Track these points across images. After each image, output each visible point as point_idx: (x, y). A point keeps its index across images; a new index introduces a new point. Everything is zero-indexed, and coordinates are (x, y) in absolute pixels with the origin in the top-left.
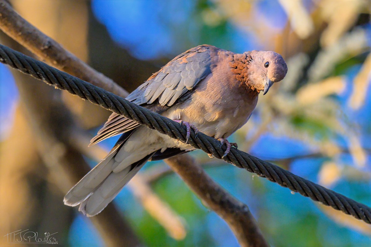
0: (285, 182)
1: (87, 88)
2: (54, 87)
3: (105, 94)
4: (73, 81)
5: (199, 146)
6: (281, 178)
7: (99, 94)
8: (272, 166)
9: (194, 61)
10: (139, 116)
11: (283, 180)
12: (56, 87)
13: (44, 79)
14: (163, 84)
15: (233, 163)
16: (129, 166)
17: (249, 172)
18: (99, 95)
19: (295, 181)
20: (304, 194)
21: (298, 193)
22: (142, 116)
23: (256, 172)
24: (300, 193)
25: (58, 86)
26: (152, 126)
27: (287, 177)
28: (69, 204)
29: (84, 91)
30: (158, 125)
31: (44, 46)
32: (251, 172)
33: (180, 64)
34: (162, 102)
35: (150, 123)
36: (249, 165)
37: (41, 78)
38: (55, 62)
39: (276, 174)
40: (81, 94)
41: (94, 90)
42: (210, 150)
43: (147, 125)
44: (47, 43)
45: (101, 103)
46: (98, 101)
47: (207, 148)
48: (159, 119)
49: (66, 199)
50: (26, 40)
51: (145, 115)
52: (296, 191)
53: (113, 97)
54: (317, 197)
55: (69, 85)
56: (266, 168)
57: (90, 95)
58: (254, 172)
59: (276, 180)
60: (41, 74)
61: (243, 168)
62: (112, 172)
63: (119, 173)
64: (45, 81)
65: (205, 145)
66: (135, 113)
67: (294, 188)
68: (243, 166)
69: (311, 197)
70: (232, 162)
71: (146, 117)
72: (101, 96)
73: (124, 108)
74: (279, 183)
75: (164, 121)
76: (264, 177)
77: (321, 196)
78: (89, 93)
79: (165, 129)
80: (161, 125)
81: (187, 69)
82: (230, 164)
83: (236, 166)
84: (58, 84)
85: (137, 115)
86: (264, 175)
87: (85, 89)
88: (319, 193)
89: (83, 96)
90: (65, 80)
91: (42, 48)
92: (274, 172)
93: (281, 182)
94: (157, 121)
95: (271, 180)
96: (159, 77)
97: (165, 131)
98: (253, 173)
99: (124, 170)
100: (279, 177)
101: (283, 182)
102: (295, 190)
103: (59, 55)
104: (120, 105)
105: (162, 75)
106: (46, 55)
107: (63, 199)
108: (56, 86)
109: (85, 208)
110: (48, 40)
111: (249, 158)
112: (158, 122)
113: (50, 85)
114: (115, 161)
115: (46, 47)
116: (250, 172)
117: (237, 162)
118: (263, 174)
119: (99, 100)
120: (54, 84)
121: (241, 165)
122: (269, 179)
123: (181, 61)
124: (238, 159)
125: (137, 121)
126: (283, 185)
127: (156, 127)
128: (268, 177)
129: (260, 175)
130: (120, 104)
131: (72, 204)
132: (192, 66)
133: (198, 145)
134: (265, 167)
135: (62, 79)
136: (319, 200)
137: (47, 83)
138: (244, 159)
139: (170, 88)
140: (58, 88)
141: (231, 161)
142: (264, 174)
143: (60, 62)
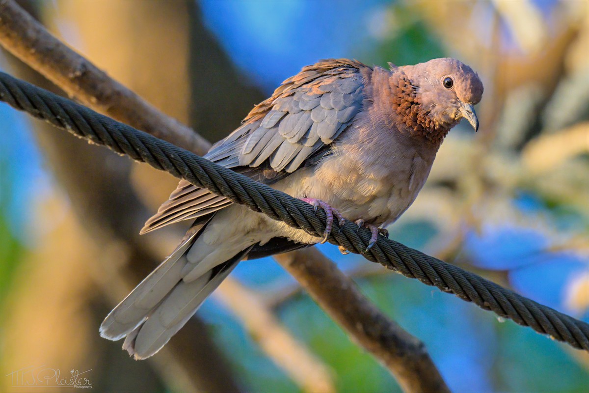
0: (487, 302)
1: (143, 143)
2: (87, 141)
3: (174, 152)
4: (118, 130)
5: (339, 241)
6: (480, 295)
7: (164, 152)
8: (465, 275)
9: (335, 92)
10: (235, 190)
11: (484, 297)
12: (90, 142)
13: (68, 127)
14: (279, 132)
15: (398, 270)
16: (209, 271)
17: (424, 285)
18: (164, 155)
19: (505, 300)
20: (521, 321)
21: (511, 321)
22: (239, 189)
23: (437, 285)
24: (514, 320)
25: (93, 139)
26: (256, 206)
27: (490, 292)
28: (109, 337)
29: (139, 147)
30: (266, 205)
31: (74, 71)
32: (429, 285)
33: (308, 96)
34: (277, 165)
35: (253, 201)
36: (425, 273)
37: (64, 126)
38: (94, 100)
39: (472, 287)
40: (135, 153)
41: (156, 146)
42: (357, 247)
43: (248, 205)
44: (79, 67)
45: (168, 168)
46: (163, 165)
47: (352, 244)
48: (269, 194)
49: (103, 329)
50: (42, 62)
51: (244, 188)
52: (507, 317)
53: (190, 157)
54: (543, 327)
55: (112, 137)
56: (454, 278)
57: (149, 154)
58: (433, 284)
59: (471, 298)
60: (64, 120)
61: (415, 277)
62: (181, 280)
63: (193, 283)
64: (71, 131)
65: (348, 239)
66: (227, 185)
67: (504, 312)
68: (415, 275)
69: (533, 326)
70: (396, 267)
71: (246, 191)
72: (168, 156)
73: (207, 176)
74: (478, 304)
75: (277, 198)
76: (451, 292)
77: (549, 325)
78: (148, 151)
79: (278, 212)
80: (273, 205)
81: (322, 105)
82: (392, 271)
83: (403, 275)
84: (94, 136)
85: (230, 187)
86: (450, 290)
87: (140, 144)
88: (545, 319)
89: (137, 157)
90: (107, 129)
91: (71, 76)
92: (468, 283)
93: (480, 301)
94: (264, 198)
95: (462, 298)
96: (271, 119)
97: (280, 215)
98: (431, 287)
99: (200, 278)
100: (476, 293)
101: (483, 301)
102: (505, 316)
103: (100, 86)
104: (202, 171)
105: (275, 116)
106: (77, 87)
107: (100, 327)
108: (91, 139)
109: (133, 344)
110: (80, 61)
111: (426, 261)
112: (266, 200)
113: (80, 137)
114: (187, 261)
115: (78, 73)
116: (426, 284)
117: (404, 267)
118: (449, 288)
119: (165, 163)
120: (87, 135)
121: (410, 273)
122: (460, 296)
123: (310, 90)
124: (407, 263)
125: (231, 198)
126: (483, 307)
127: (264, 208)
128: (457, 292)
129: (444, 289)
130: (202, 169)
131: (112, 338)
132: (331, 101)
133: (336, 238)
134: (453, 276)
135: (100, 127)
136: (547, 331)
137: (75, 135)
138: (416, 262)
139: (292, 139)
140: (93, 143)
141: (393, 266)
142: (452, 288)
143: (102, 98)
